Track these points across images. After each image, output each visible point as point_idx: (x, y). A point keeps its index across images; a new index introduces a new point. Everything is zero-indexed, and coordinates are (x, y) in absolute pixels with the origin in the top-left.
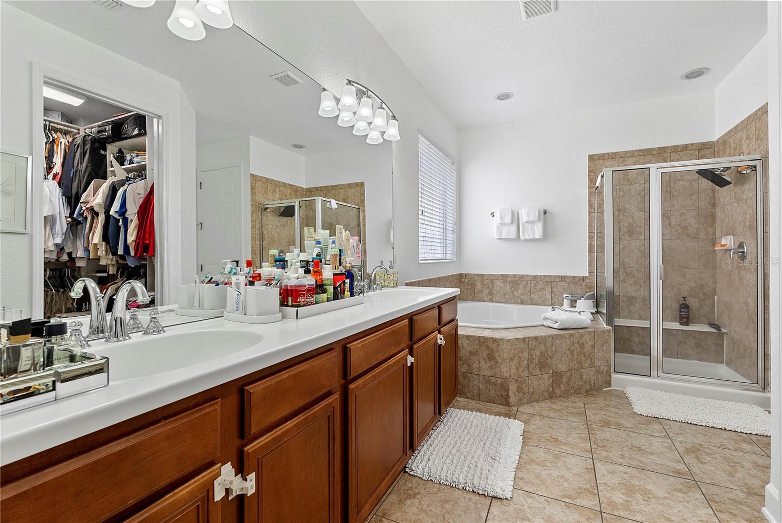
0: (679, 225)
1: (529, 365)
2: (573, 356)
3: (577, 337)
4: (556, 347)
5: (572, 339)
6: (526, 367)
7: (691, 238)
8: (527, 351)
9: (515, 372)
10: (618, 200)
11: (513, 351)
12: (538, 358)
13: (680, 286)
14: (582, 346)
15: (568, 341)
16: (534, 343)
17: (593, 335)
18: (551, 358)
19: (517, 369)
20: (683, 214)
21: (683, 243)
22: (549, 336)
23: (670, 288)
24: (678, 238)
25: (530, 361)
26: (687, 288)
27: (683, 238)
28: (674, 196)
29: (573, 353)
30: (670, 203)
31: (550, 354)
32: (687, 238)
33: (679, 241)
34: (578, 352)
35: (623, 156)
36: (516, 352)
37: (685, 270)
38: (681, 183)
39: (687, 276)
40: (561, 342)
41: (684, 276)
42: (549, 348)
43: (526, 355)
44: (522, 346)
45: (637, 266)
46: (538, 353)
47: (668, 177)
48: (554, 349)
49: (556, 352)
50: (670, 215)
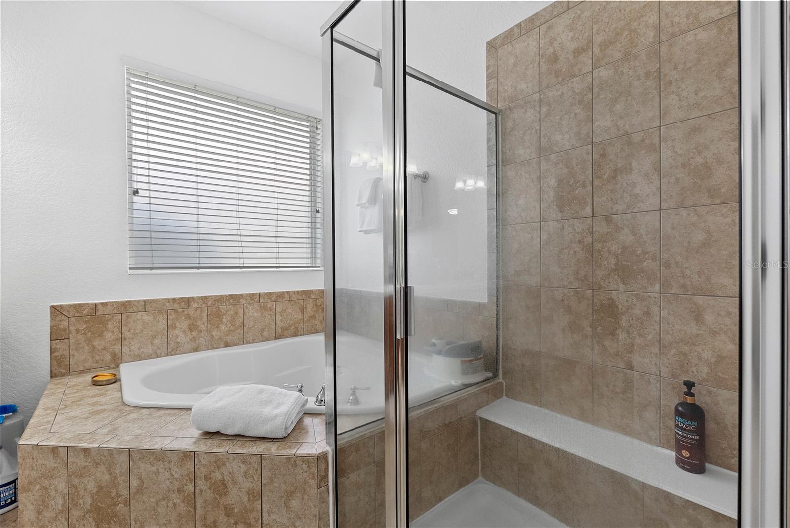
0: (684, 166)
1: (69, 510)
2: (191, 510)
3: (204, 462)
4: (140, 479)
5: (190, 466)
6: (61, 512)
7: (723, 203)
8: (64, 478)
9: (33, 517)
10: (538, 128)
11: (27, 472)
12: (93, 497)
13: (686, 348)
14: (221, 488)
15: (174, 469)
16: (80, 461)
17: (256, 466)
18: (128, 503)
19: (39, 512)
20: (696, 130)
21: (695, 218)
22: (120, 451)
23: (655, 350)
24: (681, 205)
25: (71, 498)
26: (707, 354)
27: (695, 205)
28: (670, 83)
29: (191, 501)
30: (657, 105)
31: (125, 493)
32: (709, 202)
33: (684, 213)
34: (206, 501)
35: (547, 18)
36: (34, 474)
37: (700, 300)
38: (690, 37)
39: (709, 318)
40: (154, 469)
41: (698, 316)
42: (121, 479)
43: (62, 486)
44: (51, 463)
45: (576, 285)
46: (91, 486)
47: (652, 34)
48: (135, 483)
49: (139, 491)
50: (656, 140)
